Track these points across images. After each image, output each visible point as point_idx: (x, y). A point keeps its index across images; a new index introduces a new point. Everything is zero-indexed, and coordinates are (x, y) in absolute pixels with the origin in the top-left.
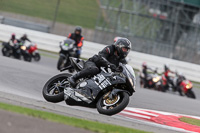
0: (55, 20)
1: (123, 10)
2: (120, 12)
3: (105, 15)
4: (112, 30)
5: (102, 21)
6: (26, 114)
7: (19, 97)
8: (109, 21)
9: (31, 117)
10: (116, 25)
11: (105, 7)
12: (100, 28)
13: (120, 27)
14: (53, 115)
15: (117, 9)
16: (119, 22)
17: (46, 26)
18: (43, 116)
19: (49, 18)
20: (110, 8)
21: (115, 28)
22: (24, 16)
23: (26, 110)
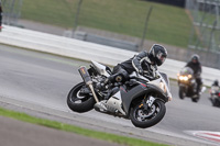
0: (144, 38)
1: (217, 27)
2: (214, 29)
3: (198, 33)
4: (206, 49)
5: (195, 39)
6: (110, 141)
7: (102, 122)
8: (202, 39)
9: (116, 144)
10: (210, 43)
11: (198, 24)
12: (194, 47)
13: (214, 46)
14: (140, 141)
15: (211, 26)
16: (213, 41)
17: (134, 44)
18: (129, 143)
19: (137, 36)
20: (204, 25)
21: (209, 47)
22: (109, 33)
23: (110, 136)
